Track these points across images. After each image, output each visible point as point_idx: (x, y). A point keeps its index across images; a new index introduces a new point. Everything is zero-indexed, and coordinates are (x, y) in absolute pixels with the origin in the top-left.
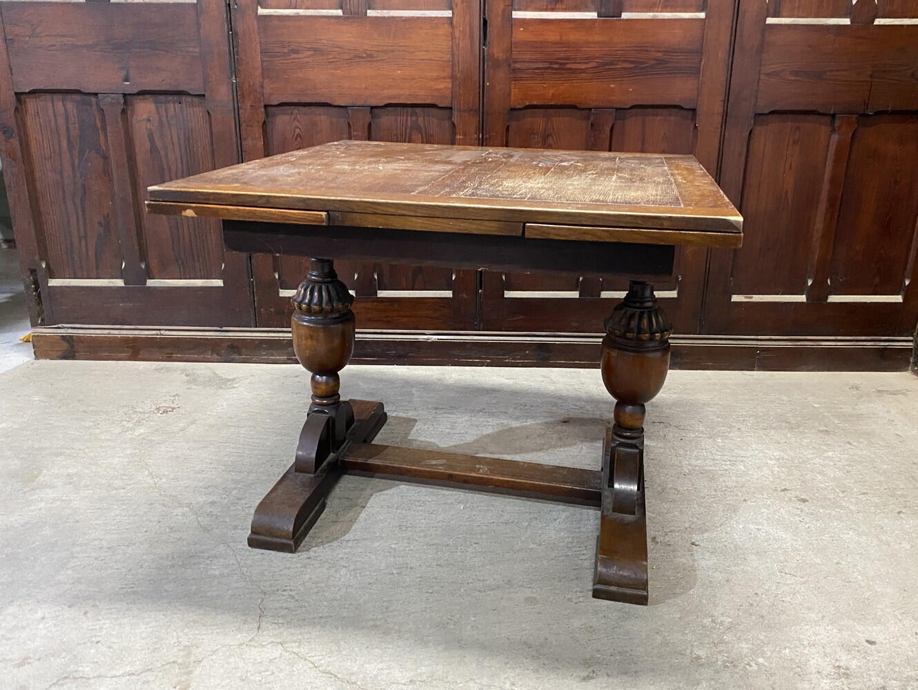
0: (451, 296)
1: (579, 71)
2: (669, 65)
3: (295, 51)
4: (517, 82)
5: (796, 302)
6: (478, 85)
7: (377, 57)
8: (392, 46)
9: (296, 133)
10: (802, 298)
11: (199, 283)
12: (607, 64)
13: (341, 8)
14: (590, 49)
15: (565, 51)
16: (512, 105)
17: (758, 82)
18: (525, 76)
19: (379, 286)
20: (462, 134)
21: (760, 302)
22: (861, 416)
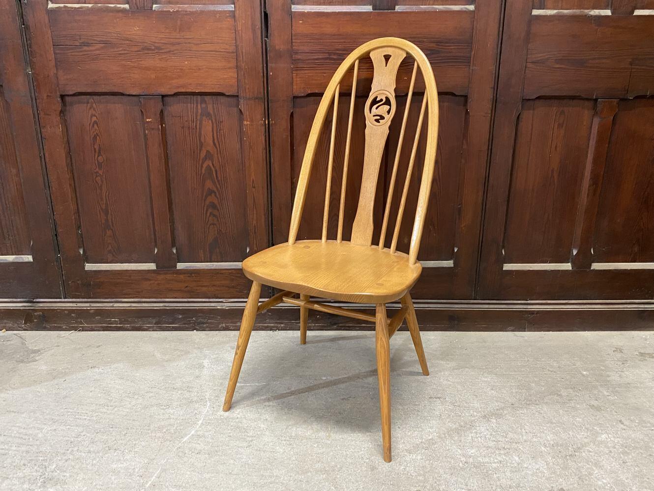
2: (442, 55)
3: (88, 44)
4: (298, 72)
5: (562, 270)
6: (262, 74)
7: (164, 49)
8: (179, 39)
9: (93, 121)
10: (567, 266)
11: (10, 258)
13: (128, 3)
15: (345, 42)
16: (296, 94)
17: (525, 70)
18: (306, 66)
19: (178, 259)
20: (249, 119)
21: (529, 271)
22: (629, 385)
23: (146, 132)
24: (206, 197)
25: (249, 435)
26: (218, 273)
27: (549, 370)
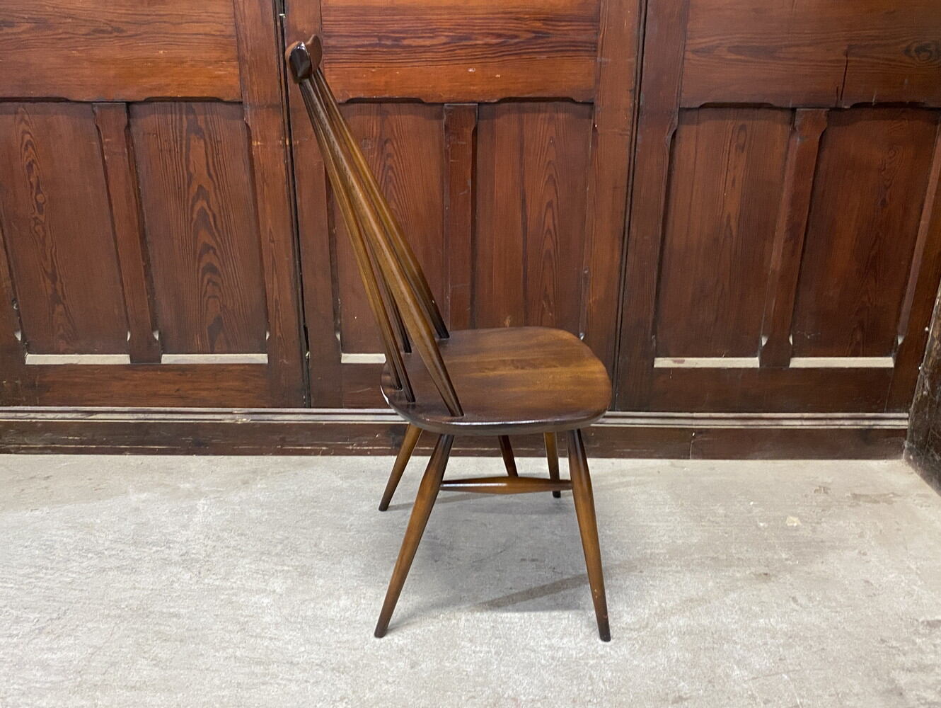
0: (266, 361)
1: (422, 49)
2: (553, 39)
4: (333, 65)
5: (746, 369)
6: (276, 69)
7: (126, 31)
8: (148, 15)
9: (25, 141)
10: (753, 362)
12: (461, 39)
14: (435, 17)
15: (401, 20)
17: (683, 64)
18: (344, 56)
19: (162, 349)
20: (260, 139)
21: (694, 368)
22: (821, 544)
23: (106, 158)
24: (201, 256)
25: (244, 613)
26: (223, 370)
27: (709, 520)
